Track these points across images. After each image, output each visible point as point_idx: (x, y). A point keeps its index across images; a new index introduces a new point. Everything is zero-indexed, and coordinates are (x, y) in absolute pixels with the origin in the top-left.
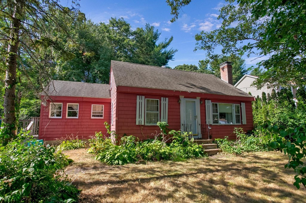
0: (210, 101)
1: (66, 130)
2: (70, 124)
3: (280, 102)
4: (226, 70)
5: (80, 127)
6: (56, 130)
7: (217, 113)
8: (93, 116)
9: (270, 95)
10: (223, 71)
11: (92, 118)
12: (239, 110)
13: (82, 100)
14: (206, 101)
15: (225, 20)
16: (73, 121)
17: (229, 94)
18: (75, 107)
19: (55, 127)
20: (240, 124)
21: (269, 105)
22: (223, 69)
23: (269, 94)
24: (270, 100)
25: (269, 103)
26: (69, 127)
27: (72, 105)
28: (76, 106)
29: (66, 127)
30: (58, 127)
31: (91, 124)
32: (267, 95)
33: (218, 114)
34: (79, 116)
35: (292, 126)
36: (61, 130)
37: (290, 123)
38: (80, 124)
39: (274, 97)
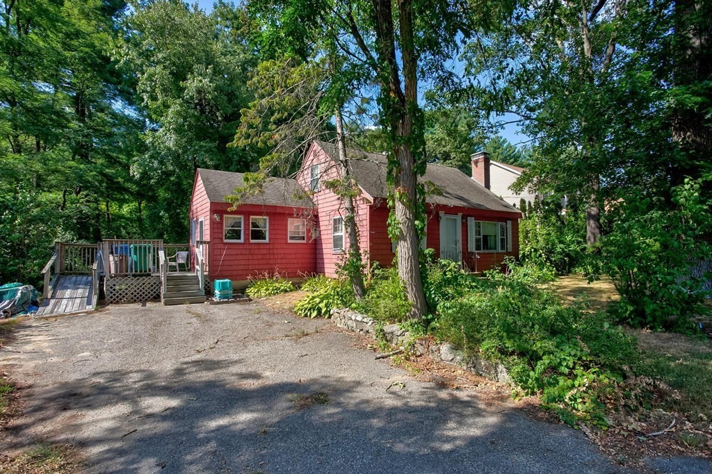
0: (473, 218)
1: (251, 262)
2: (256, 252)
3: (545, 217)
4: (481, 165)
5: (272, 257)
6: (236, 262)
7: (480, 235)
8: (292, 238)
9: (532, 204)
10: (477, 166)
11: (289, 241)
12: (504, 232)
13: (274, 211)
14: (469, 218)
15: (471, 64)
16: (262, 247)
17: (493, 208)
18: (261, 223)
19: (233, 258)
20: (505, 251)
21: (530, 221)
22: (476, 162)
23: (530, 203)
24: (531, 212)
25: (530, 218)
26: (255, 257)
27: (256, 219)
28: (264, 222)
29: (250, 257)
30: (238, 257)
31: (288, 251)
32: (527, 204)
33: (482, 237)
34: (270, 239)
35: (561, 254)
36: (243, 262)
37: (559, 250)
38: (271, 251)
39: (538, 208)
